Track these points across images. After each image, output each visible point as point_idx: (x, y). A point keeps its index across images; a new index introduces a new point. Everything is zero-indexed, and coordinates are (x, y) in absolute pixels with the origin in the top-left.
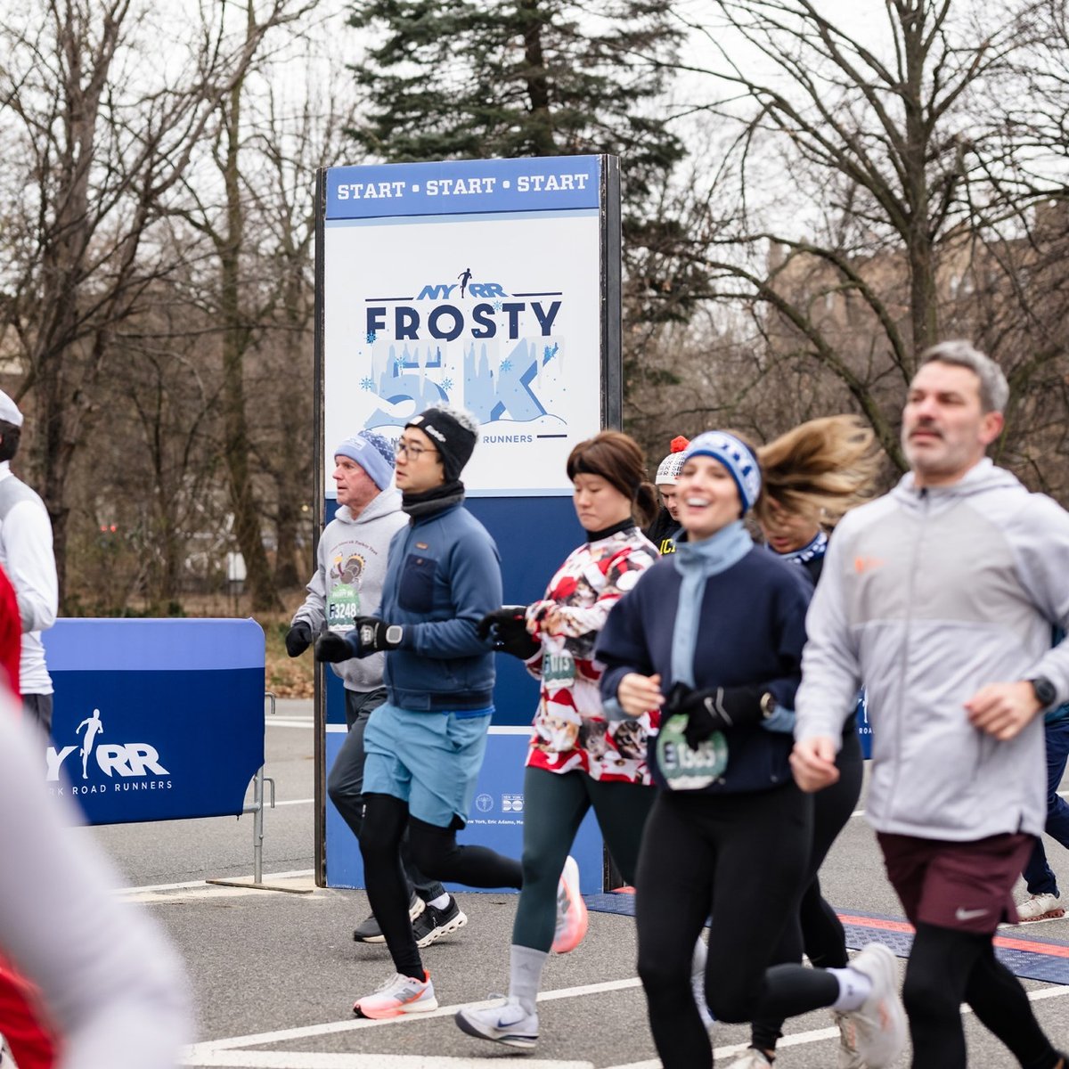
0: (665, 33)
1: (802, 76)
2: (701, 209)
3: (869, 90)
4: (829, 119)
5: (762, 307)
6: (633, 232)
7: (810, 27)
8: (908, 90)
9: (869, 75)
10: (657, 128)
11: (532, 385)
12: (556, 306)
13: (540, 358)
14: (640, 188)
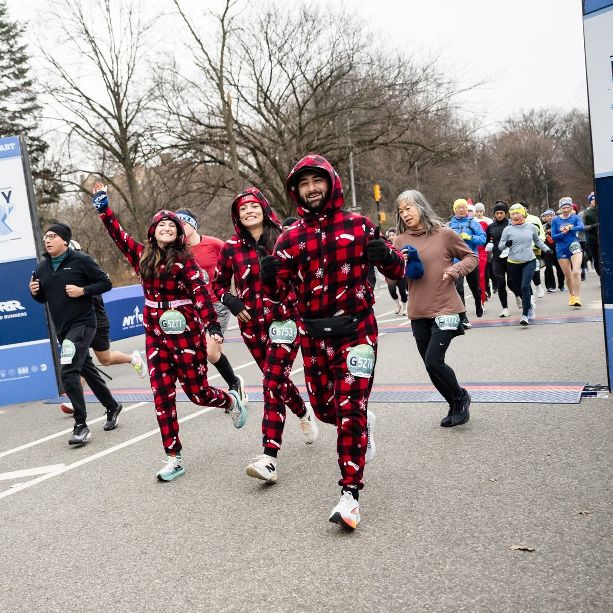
0: (37, 107)
1: (84, 118)
2: (57, 164)
3: (105, 119)
4: (94, 130)
5: (81, 194)
6: (36, 175)
7: (83, 100)
8: (118, 118)
9: (105, 114)
10: (38, 139)
11: (6, 221)
12: (10, 192)
13: (7, 211)
14: (36, 160)
